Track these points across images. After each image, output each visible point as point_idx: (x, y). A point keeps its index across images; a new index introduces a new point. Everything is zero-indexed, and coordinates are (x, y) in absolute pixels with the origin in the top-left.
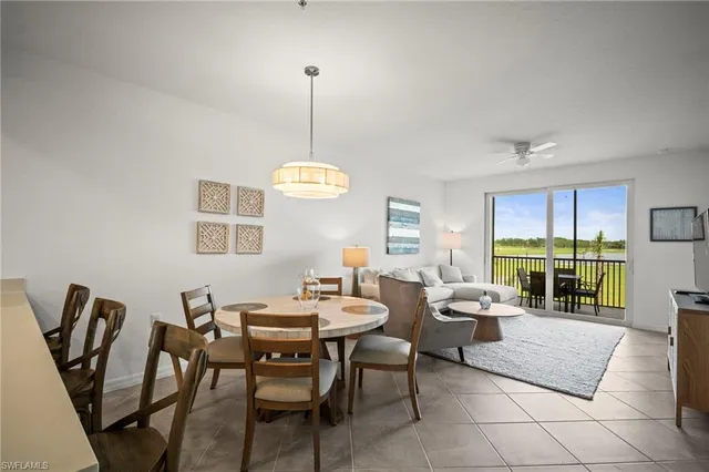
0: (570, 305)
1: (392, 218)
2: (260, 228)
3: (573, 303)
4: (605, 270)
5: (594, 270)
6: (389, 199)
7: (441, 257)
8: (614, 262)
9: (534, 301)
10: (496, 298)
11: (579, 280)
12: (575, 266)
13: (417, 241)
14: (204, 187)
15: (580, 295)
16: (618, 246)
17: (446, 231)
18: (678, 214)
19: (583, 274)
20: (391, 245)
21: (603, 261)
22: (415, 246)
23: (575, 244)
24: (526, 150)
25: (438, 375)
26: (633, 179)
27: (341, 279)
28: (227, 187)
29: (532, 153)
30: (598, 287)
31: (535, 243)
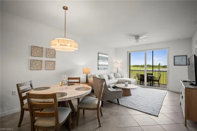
0: (151, 84)
1: (100, 59)
2: (54, 62)
3: (152, 83)
4: (161, 74)
5: (158, 74)
6: (99, 53)
7: (115, 70)
8: (164, 71)
9: (141, 83)
10: (130, 83)
11: (154, 77)
12: (153, 72)
13: (107, 66)
14: (33, 48)
15: (154, 81)
16: (165, 67)
17: (116, 62)
18: (180, 57)
19: (155, 75)
20: (99, 67)
21: (160, 71)
22: (107, 67)
23: (153, 66)
24: (138, 38)
25: (110, 109)
26: (169, 48)
27: (80, 78)
28: (42, 48)
29: (140, 39)
30: (159, 79)
31: (142, 66)
